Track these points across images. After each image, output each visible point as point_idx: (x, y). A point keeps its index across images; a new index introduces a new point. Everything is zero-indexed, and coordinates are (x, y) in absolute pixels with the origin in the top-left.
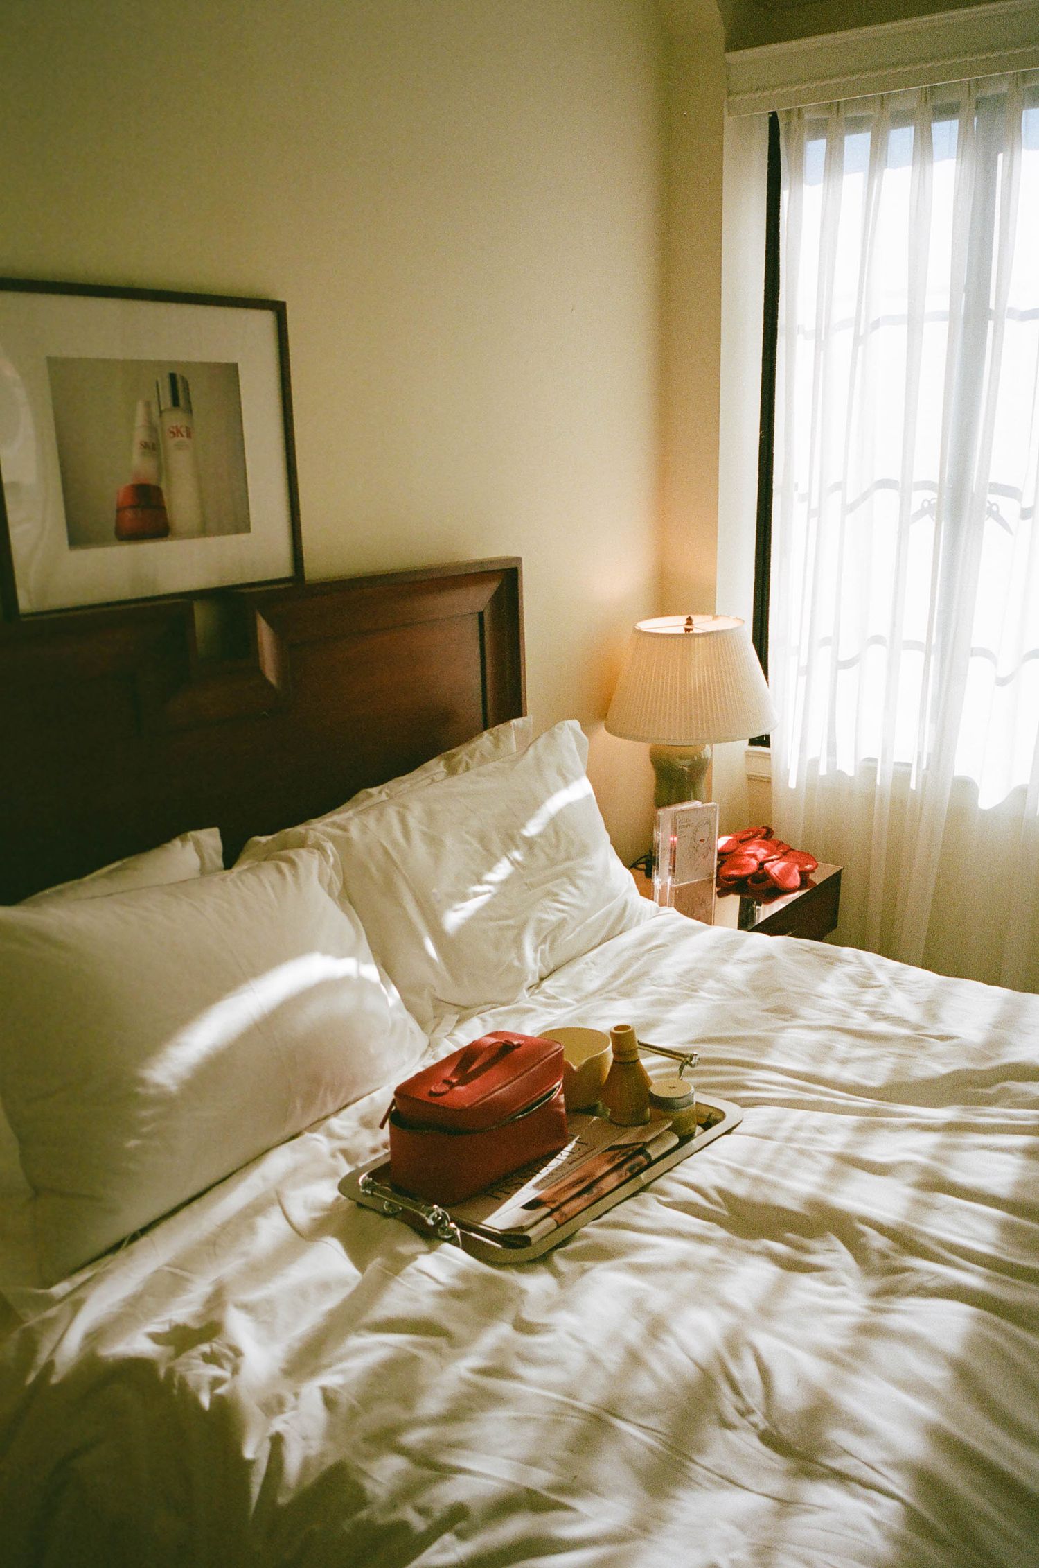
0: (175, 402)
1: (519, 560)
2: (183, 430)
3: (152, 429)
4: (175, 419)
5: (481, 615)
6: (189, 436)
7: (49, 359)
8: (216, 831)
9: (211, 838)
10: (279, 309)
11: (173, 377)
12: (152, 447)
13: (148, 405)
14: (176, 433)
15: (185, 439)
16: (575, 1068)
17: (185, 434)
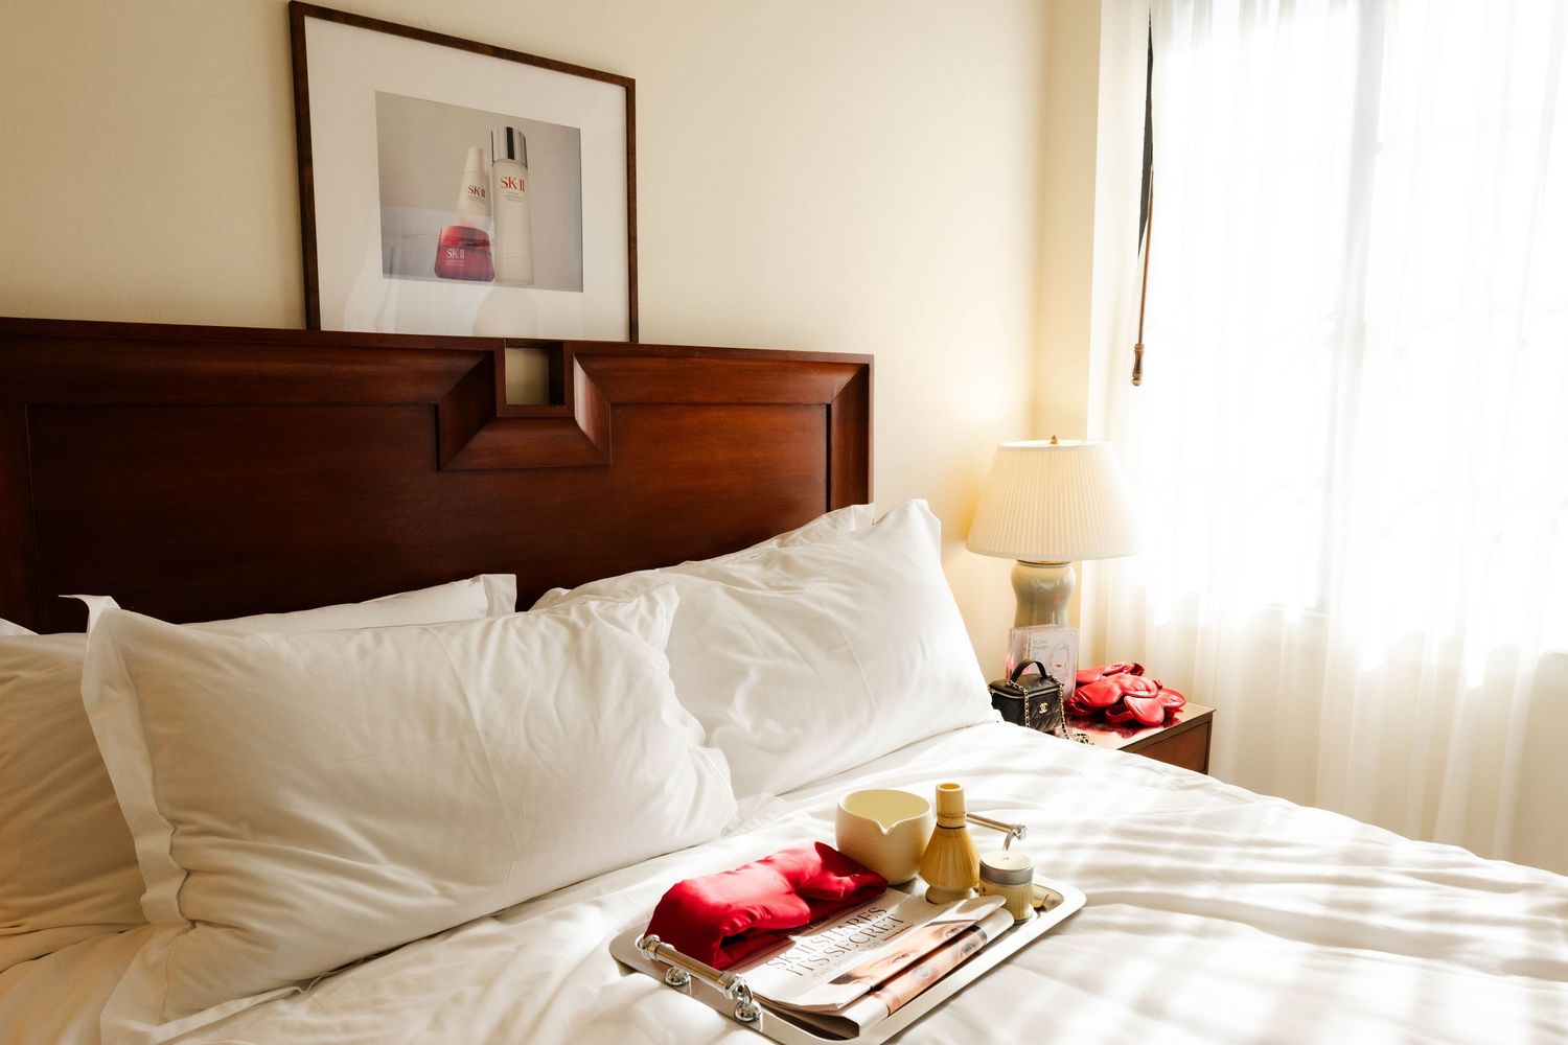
0: (511, 155)
1: (872, 356)
2: (517, 182)
3: (483, 176)
4: (511, 170)
5: (829, 407)
6: (522, 188)
7: (376, 92)
8: (513, 578)
9: (505, 585)
10: (629, 86)
11: (510, 131)
12: (481, 193)
13: (481, 151)
14: (509, 184)
15: (518, 191)
16: (885, 831)
17: (518, 186)
